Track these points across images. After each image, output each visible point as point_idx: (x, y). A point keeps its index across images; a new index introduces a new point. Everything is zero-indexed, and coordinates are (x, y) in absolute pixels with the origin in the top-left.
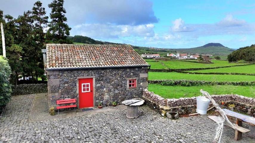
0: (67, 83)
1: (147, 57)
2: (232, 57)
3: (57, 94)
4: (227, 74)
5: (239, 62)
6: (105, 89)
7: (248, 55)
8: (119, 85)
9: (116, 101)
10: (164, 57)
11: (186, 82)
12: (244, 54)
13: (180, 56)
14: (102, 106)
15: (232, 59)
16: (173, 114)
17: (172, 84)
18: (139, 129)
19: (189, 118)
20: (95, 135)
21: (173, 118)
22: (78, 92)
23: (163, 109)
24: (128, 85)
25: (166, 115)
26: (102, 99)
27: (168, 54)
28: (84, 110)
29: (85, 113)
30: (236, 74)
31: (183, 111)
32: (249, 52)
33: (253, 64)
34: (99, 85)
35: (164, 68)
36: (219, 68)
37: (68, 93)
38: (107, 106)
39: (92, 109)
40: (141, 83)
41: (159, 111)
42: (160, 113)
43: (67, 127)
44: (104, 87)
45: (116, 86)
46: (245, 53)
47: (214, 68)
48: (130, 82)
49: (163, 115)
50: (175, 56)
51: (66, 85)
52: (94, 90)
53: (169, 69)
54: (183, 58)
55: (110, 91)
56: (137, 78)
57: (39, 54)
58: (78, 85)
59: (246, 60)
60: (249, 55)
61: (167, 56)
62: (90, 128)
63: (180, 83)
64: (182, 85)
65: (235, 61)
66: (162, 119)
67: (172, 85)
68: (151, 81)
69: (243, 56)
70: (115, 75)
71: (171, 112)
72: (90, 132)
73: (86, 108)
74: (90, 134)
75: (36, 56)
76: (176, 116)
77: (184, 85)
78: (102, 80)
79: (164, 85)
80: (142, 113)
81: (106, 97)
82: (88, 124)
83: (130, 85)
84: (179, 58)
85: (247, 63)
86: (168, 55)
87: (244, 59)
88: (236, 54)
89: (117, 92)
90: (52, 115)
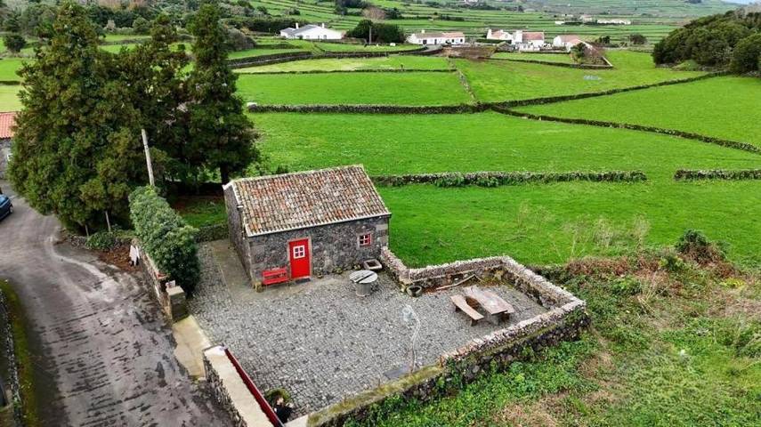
0: (274, 249)
1: (428, 43)
2: (665, 49)
3: (262, 264)
4: (616, 126)
5: (682, 65)
6: (325, 252)
7: (706, 49)
8: (344, 245)
9: (341, 266)
10: (479, 41)
11: (490, 177)
12: (697, 44)
13: (525, 39)
14: (322, 274)
15: (663, 55)
16: (413, 290)
17: (459, 183)
18: (370, 312)
19: (435, 294)
20: (320, 322)
21: (414, 295)
22: (289, 259)
23: (402, 283)
24: (359, 242)
25: (406, 291)
26: (322, 265)
27: (490, 31)
28: (298, 282)
29: (301, 286)
30: (635, 129)
31: (430, 283)
32: (710, 39)
33: (716, 75)
34: (317, 247)
35: (465, 102)
36: (614, 92)
37: (276, 261)
38: (328, 273)
39: (308, 280)
40: (379, 238)
41: (399, 284)
42: (400, 287)
43: (285, 312)
44: (324, 249)
45: (341, 246)
46: (700, 40)
47: (602, 94)
48: (362, 237)
49: (403, 290)
50: (510, 37)
51: (273, 252)
52: (311, 253)
53: (478, 103)
54: (532, 47)
55: (332, 253)
56: (372, 232)
57: (177, 137)
58: (288, 250)
59: (699, 63)
60: (711, 47)
61: (488, 38)
62: (313, 312)
63: (476, 180)
64: (480, 185)
65: (673, 62)
66: (400, 297)
67: (460, 186)
68: (414, 177)
69: (694, 48)
70: (339, 231)
71: (413, 286)
72: (314, 318)
73: (300, 278)
74: (314, 321)
75: (170, 141)
76: (418, 292)
77: (485, 185)
78: (321, 240)
79: (441, 186)
80: (377, 286)
81: (328, 262)
82: (309, 306)
83: (362, 242)
84: (521, 48)
85: (701, 70)
86: (490, 37)
87: (695, 59)
88: (675, 43)
89: (342, 253)
90: (259, 291)
